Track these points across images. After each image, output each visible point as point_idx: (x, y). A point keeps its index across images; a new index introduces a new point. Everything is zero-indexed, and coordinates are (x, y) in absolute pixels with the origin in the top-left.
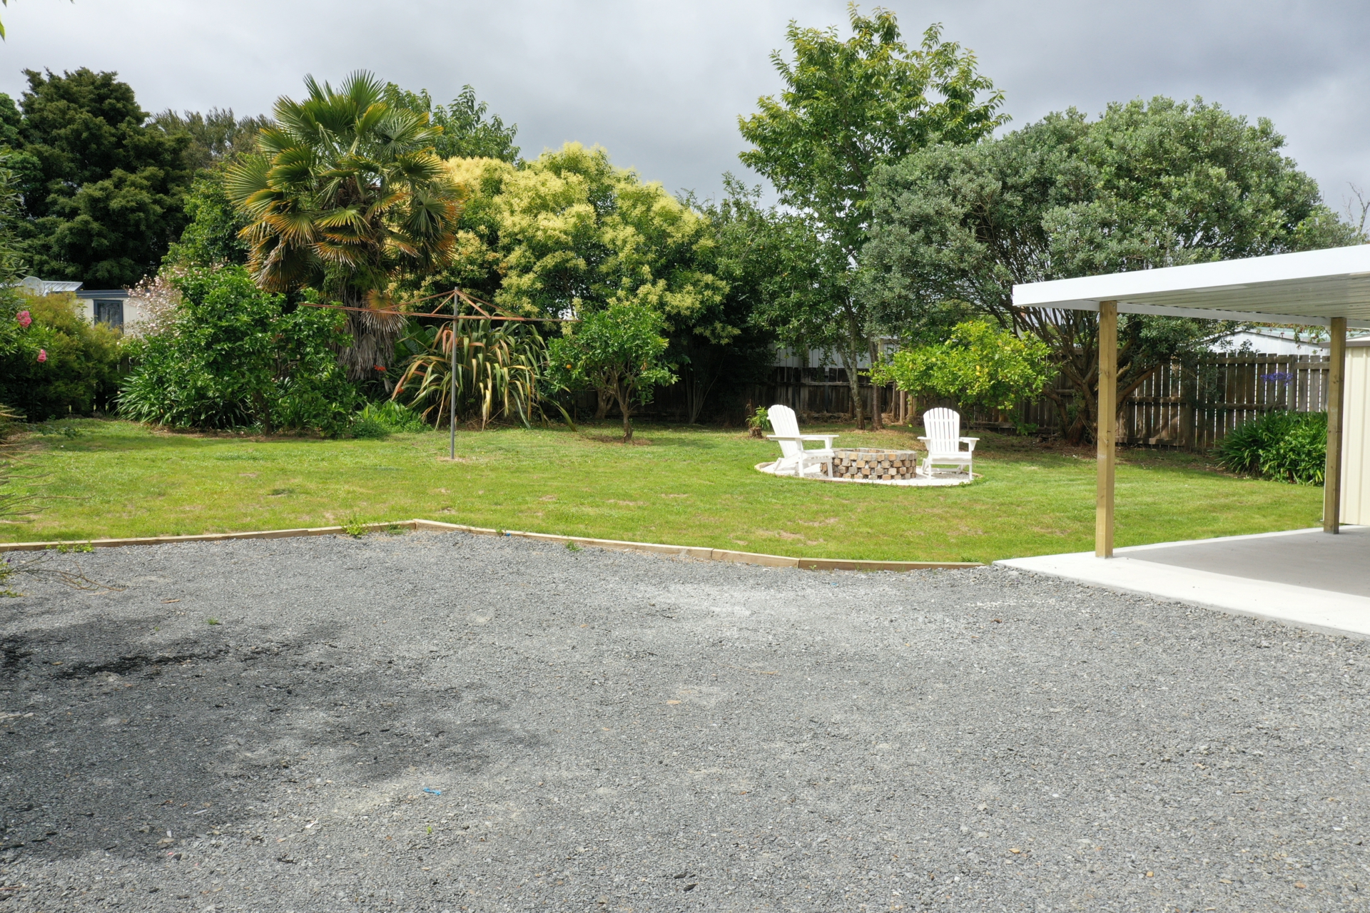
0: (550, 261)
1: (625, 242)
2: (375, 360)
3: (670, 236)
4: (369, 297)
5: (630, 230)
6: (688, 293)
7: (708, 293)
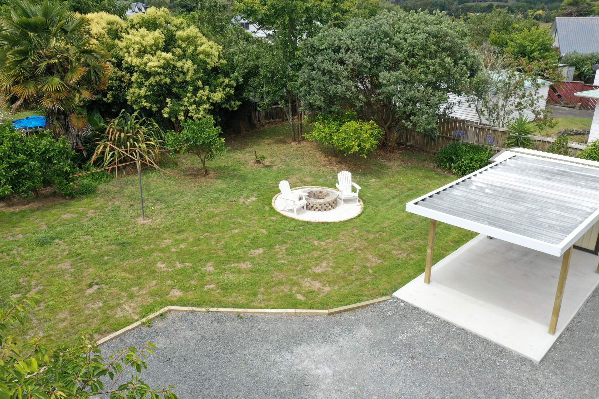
0: (152, 80)
1: (188, 70)
2: (77, 143)
3: (209, 64)
4: (72, 118)
5: (189, 63)
6: (219, 91)
7: (227, 89)
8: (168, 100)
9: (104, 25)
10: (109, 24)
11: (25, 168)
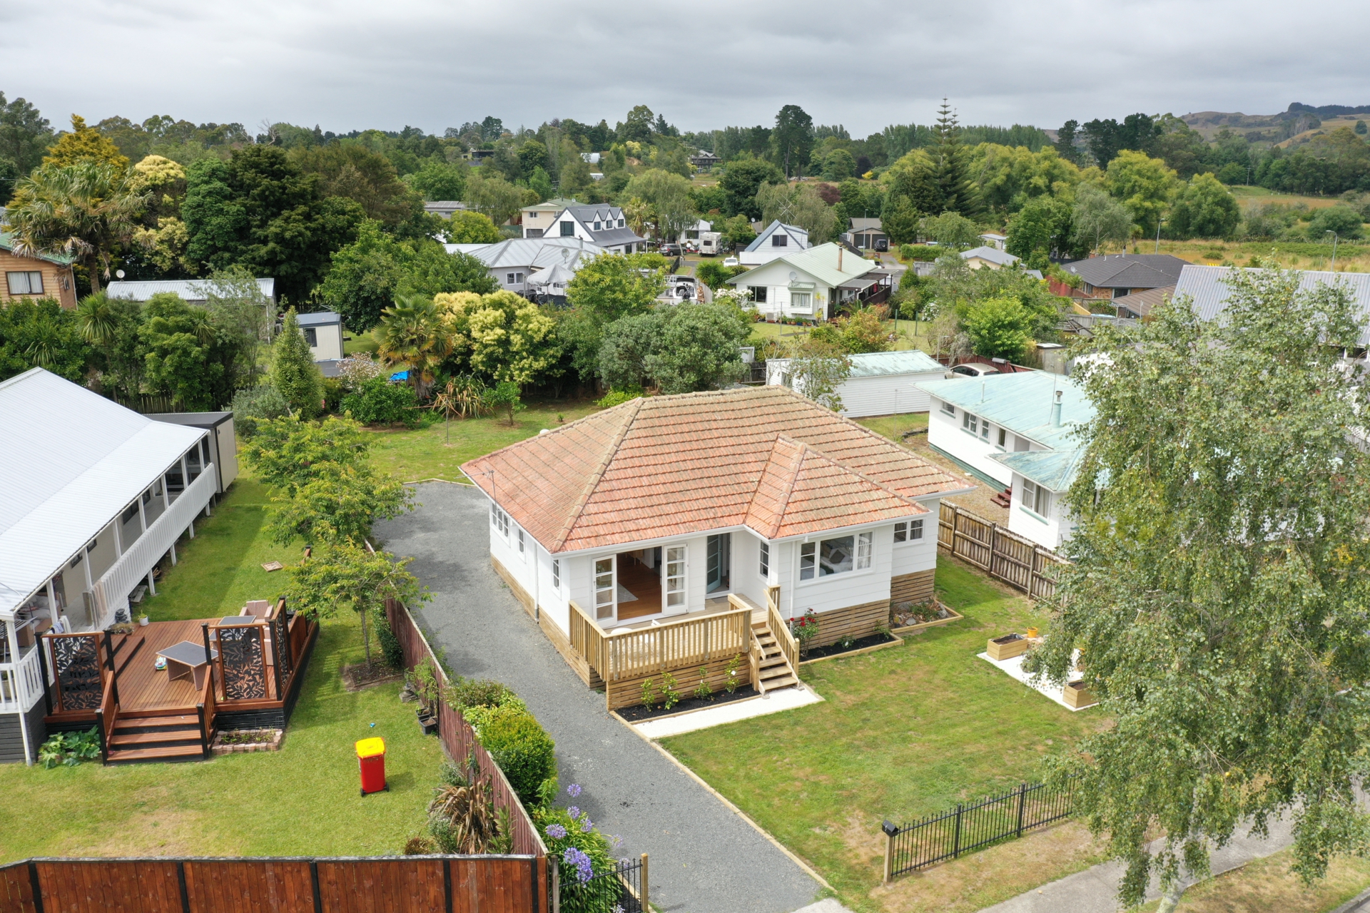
1: (517, 341)
2: (426, 393)
3: (535, 339)
4: (422, 375)
5: (520, 336)
6: (542, 360)
7: (551, 359)
8: (499, 365)
9: (464, 303)
10: (468, 302)
11: (384, 405)
